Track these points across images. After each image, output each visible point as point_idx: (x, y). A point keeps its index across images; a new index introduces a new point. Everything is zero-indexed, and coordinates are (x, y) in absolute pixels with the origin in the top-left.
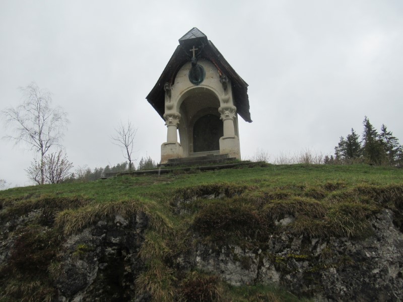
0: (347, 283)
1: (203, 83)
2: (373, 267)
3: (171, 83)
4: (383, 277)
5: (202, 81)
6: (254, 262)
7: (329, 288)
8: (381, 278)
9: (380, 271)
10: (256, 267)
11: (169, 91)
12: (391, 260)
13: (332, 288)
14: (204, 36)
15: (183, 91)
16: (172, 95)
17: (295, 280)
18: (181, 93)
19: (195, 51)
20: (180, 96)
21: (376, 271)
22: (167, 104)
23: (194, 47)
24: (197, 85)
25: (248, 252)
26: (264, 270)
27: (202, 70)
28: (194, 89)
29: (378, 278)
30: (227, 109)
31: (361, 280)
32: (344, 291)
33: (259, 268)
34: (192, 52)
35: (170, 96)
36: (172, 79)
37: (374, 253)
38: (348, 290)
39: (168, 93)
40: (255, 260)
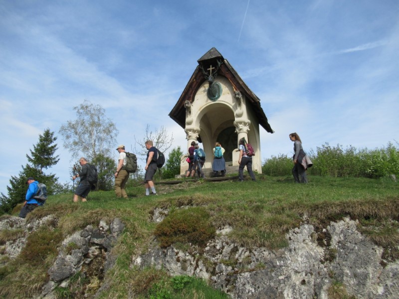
0: (255, 286)
1: (220, 99)
2: (279, 274)
3: (191, 101)
4: (286, 283)
5: (219, 96)
6: (191, 264)
7: (240, 289)
8: (284, 283)
9: (285, 278)
10: (193, 268)
11: (189, 109)
12: (296, 269)
13: (242, 289)
14: (220, 55)
15: (201, 108)
16: (192, 111)
17: (219, 281)
18: (200, 109)
19: (212, 70)
20: (199, 112)
21: (281, 278)
22: (188, 119)
23: (211, 66)
24: (215, 101)
25: (188, 256)
26: (198, 270)
27: (219, 87)
28: (212, 104)
29: (282, 283)
30: (241, 123)
31: (268, 284)
32: (252, 293)
33: (195, 269)
34: (210, 70)
35: (190, 112)
36: (192, 96)
37: (282, 262)
38: (255, 292)
39: (187, 110)
40: (192, 263)
